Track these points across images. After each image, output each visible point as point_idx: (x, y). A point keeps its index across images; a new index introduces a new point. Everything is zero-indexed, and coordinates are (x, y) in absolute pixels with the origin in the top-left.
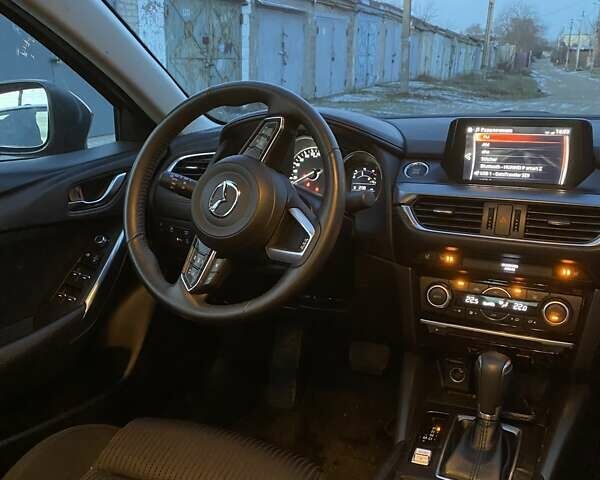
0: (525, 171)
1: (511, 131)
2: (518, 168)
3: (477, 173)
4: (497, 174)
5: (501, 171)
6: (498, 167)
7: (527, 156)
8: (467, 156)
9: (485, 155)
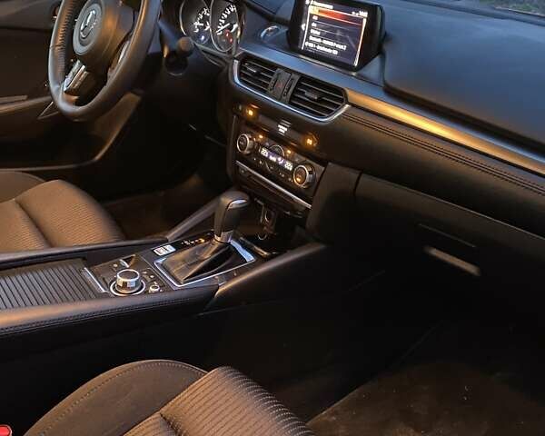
0: (335, 48)
1: (331, 7)
2: (331, 44)
3: (307, 44)
4: (319, 47)
5: (322, 45)
6: (319, 40)
7: (338, 34)
8: (303, 26)
9: (313, 28)
